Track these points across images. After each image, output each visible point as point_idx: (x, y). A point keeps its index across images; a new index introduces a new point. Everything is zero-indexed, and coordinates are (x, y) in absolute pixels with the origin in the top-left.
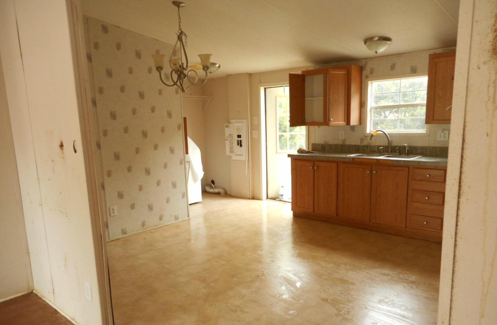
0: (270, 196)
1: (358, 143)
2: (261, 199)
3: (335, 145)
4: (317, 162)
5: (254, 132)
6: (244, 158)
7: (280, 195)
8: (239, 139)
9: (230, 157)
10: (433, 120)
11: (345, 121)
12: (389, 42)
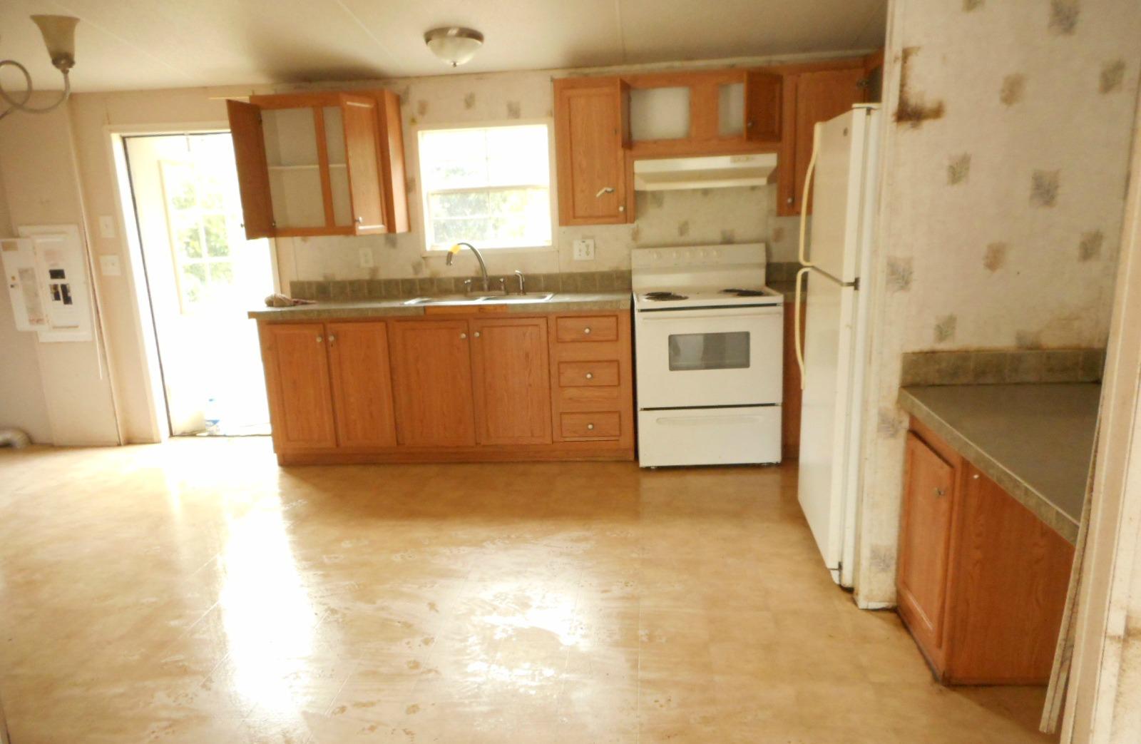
0: (177, 428)
1: (409, 274)
2: (155, 439)
3: (352, 283)
4: (333, 326)
5: (107, 260)
6: (85, 333)
7: (209, 421)
8: (59, 282)
9: (32, 336)
10: (574, 217)
11: (383, 224)
12: (479, 42)
